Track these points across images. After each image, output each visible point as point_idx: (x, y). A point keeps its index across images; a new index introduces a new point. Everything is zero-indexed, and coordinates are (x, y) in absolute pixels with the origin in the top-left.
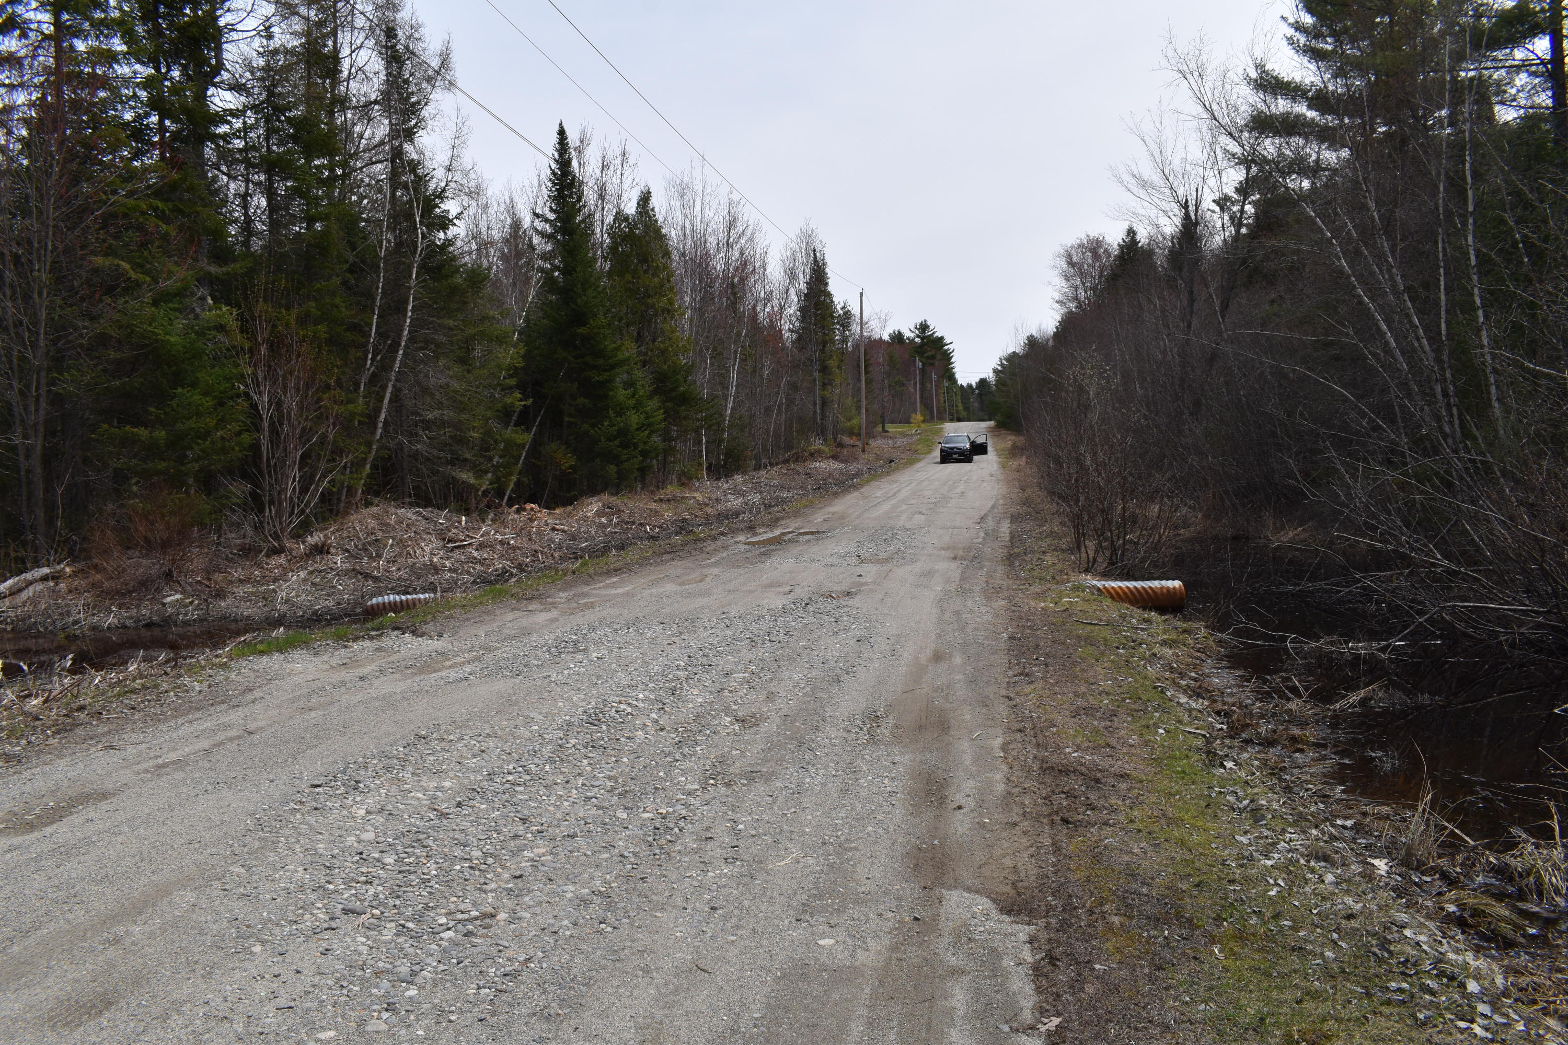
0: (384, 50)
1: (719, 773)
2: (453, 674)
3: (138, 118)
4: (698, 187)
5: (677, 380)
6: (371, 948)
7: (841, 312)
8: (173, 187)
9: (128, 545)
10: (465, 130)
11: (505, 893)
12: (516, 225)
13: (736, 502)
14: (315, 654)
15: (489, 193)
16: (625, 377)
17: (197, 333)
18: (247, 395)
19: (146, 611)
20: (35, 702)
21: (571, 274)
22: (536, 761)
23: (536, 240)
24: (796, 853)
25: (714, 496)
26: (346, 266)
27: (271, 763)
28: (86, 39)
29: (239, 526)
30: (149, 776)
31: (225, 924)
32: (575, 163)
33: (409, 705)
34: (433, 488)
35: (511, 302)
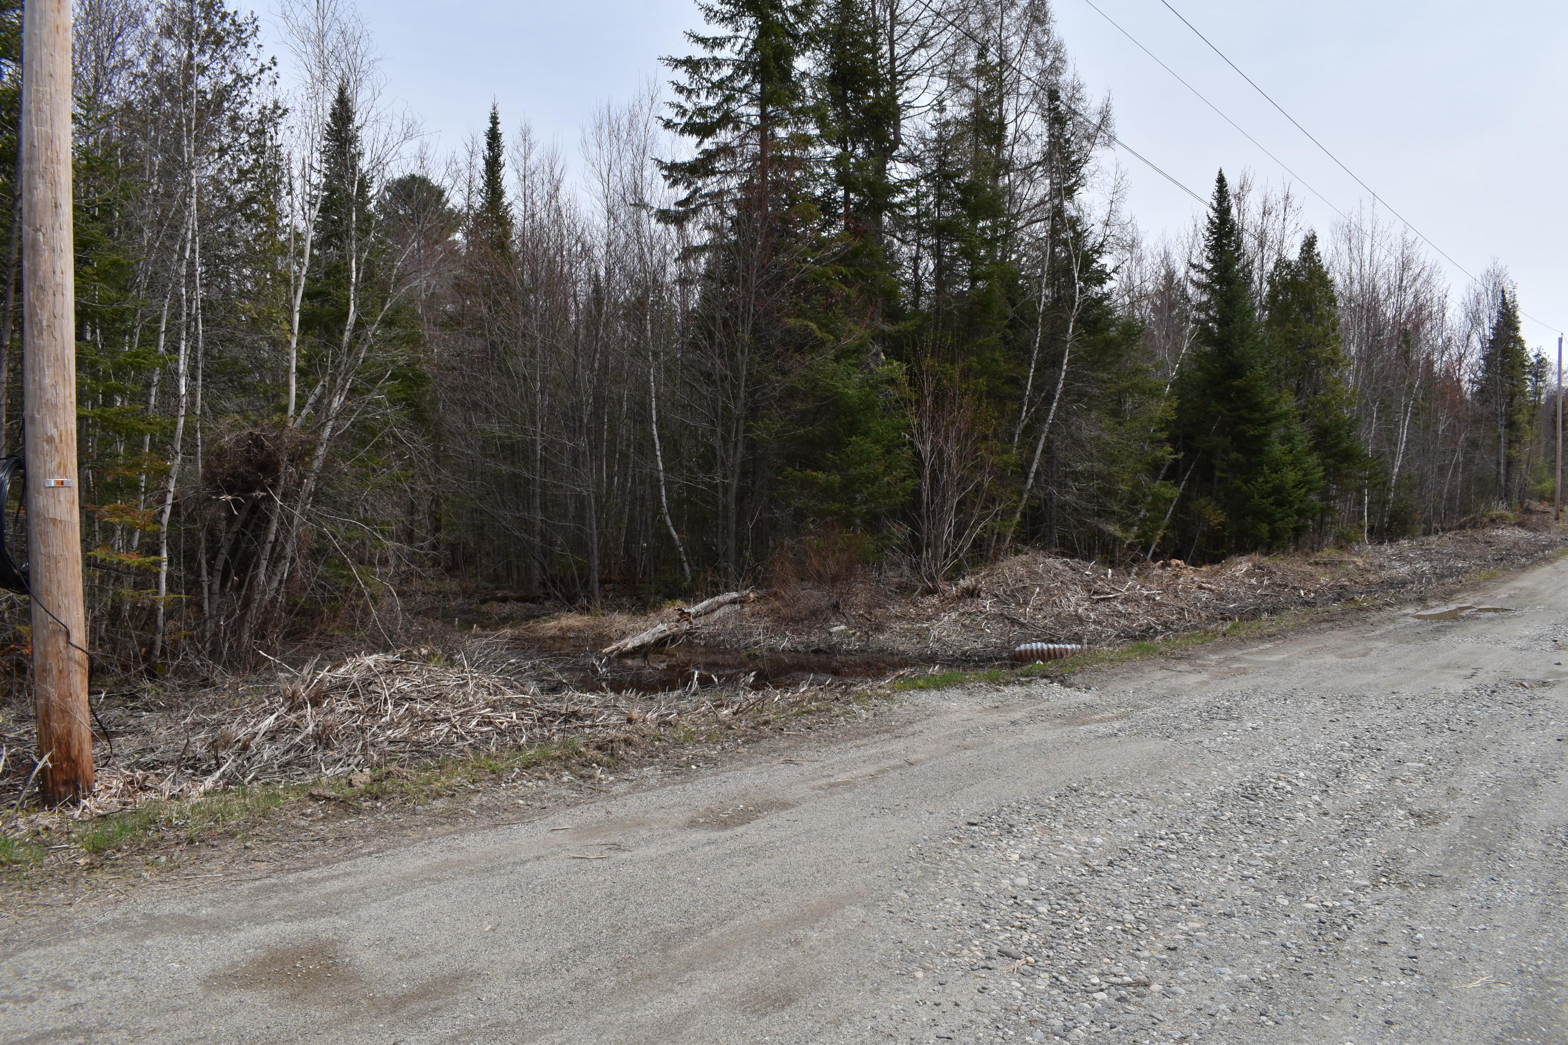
0: (1046, 113)
1: (1392, 871)
2: (1102, 729)
3: (827, 193)
4: (1367, 227)
5: (1339, 435)
6: (1025, 994)
7: (1534, 360)
8: (855, 254)
9: (802, 577)
10: (1123, 184)
11: (1158, 964)
12: (1170, 276)
13: (1403, 570)
14: (970, 694)
15: (1143, 245)
16: (1282, 431)
17: (871, 386)
18: (911, 444)
19: (815, 638)
20: (726, 712)
21: (1228, 325)
22: (1189, 829)
23: (1191, 290)
24: (1486, 977)
25: (1377, 562)
26: (1006, 322)
27: (930, 795)
28: (786, 126)
29: (899, 565)
30: (822, 792)
31: (891, 946)
32: (1234, 211)
33: (1060, 755)
34: (1078, 539)
35: (1163, 354)
